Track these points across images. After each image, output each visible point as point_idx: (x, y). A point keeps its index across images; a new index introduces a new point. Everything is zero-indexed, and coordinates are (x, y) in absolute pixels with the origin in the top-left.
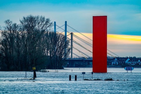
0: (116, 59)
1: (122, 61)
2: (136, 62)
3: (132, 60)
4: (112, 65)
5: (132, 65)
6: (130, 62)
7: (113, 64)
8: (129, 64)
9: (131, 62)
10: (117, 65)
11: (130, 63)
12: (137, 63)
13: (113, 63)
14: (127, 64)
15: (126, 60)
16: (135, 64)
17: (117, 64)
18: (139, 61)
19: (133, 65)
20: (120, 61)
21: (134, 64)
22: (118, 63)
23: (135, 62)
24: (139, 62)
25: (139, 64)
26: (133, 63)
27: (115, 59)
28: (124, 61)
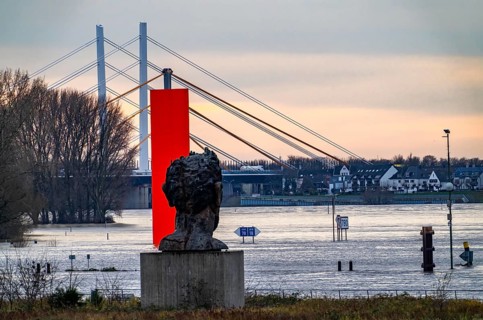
0: (345, 171)
1: (366, 178)
2: (422, 181)
3: (407, 174)
4: (330, 193)
5: (407, 194)
6: (397, 181)
7: (333, 190)
8: (394, 188)
9: (403, 181)
10: (350, 193)
11: (398, 183)
12: (425, 185)
13: (331, 186)
14: (387, 188)
15: (382, 174)
16: (419, 190)
17: (347, 191)
18: (433, 176)
19: (410, 191)
20: (359, 177)
21: (415, 189)
22: (350, 185)
23: (416, 181)
24: (431, 181)
25: (431, 187)
26: (411, 184)
27: (342, 171)
28: (373, 177)
